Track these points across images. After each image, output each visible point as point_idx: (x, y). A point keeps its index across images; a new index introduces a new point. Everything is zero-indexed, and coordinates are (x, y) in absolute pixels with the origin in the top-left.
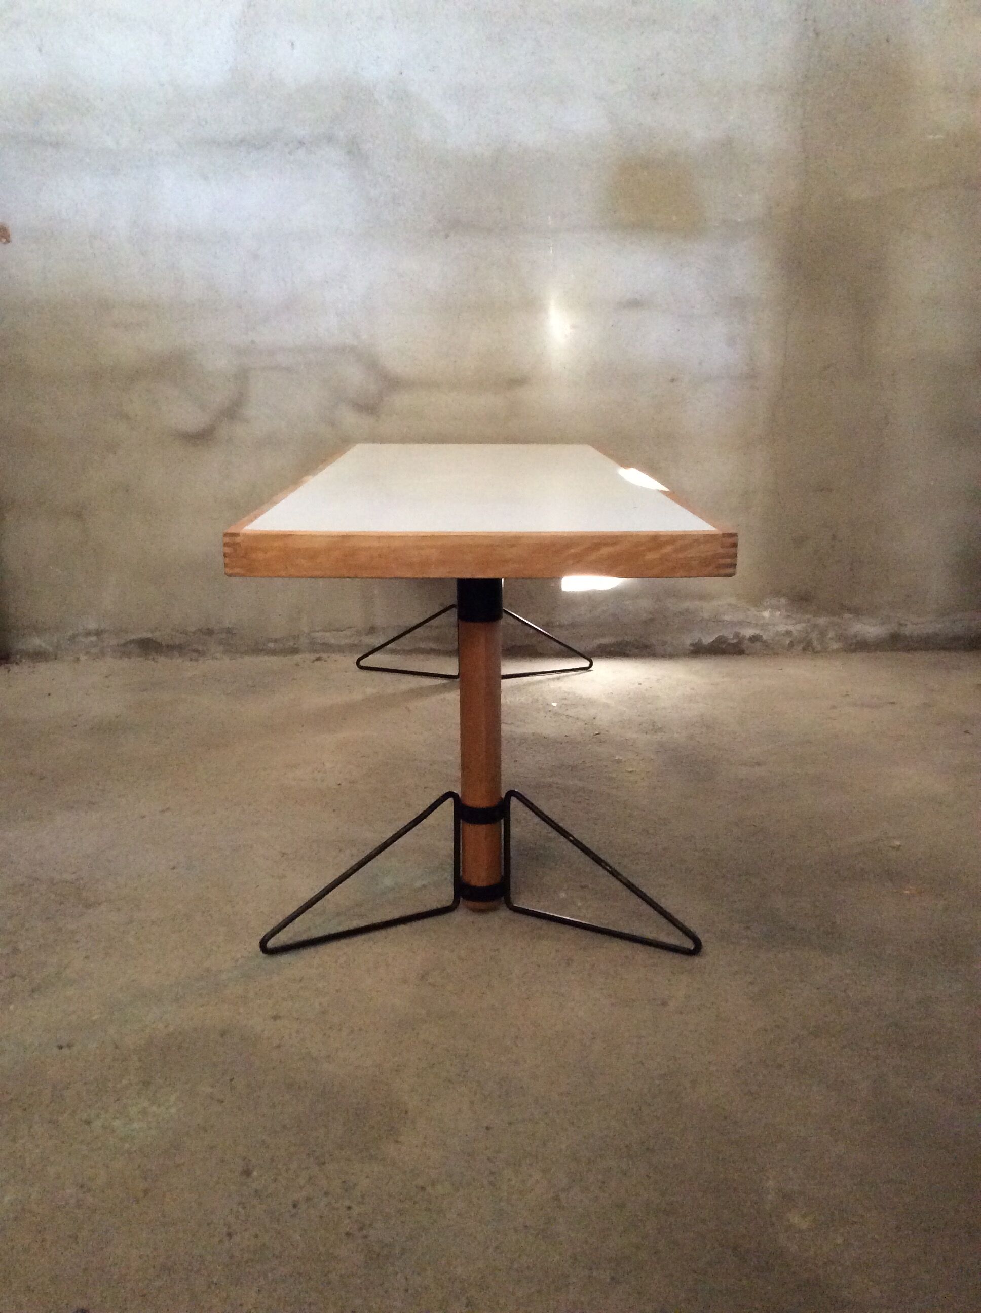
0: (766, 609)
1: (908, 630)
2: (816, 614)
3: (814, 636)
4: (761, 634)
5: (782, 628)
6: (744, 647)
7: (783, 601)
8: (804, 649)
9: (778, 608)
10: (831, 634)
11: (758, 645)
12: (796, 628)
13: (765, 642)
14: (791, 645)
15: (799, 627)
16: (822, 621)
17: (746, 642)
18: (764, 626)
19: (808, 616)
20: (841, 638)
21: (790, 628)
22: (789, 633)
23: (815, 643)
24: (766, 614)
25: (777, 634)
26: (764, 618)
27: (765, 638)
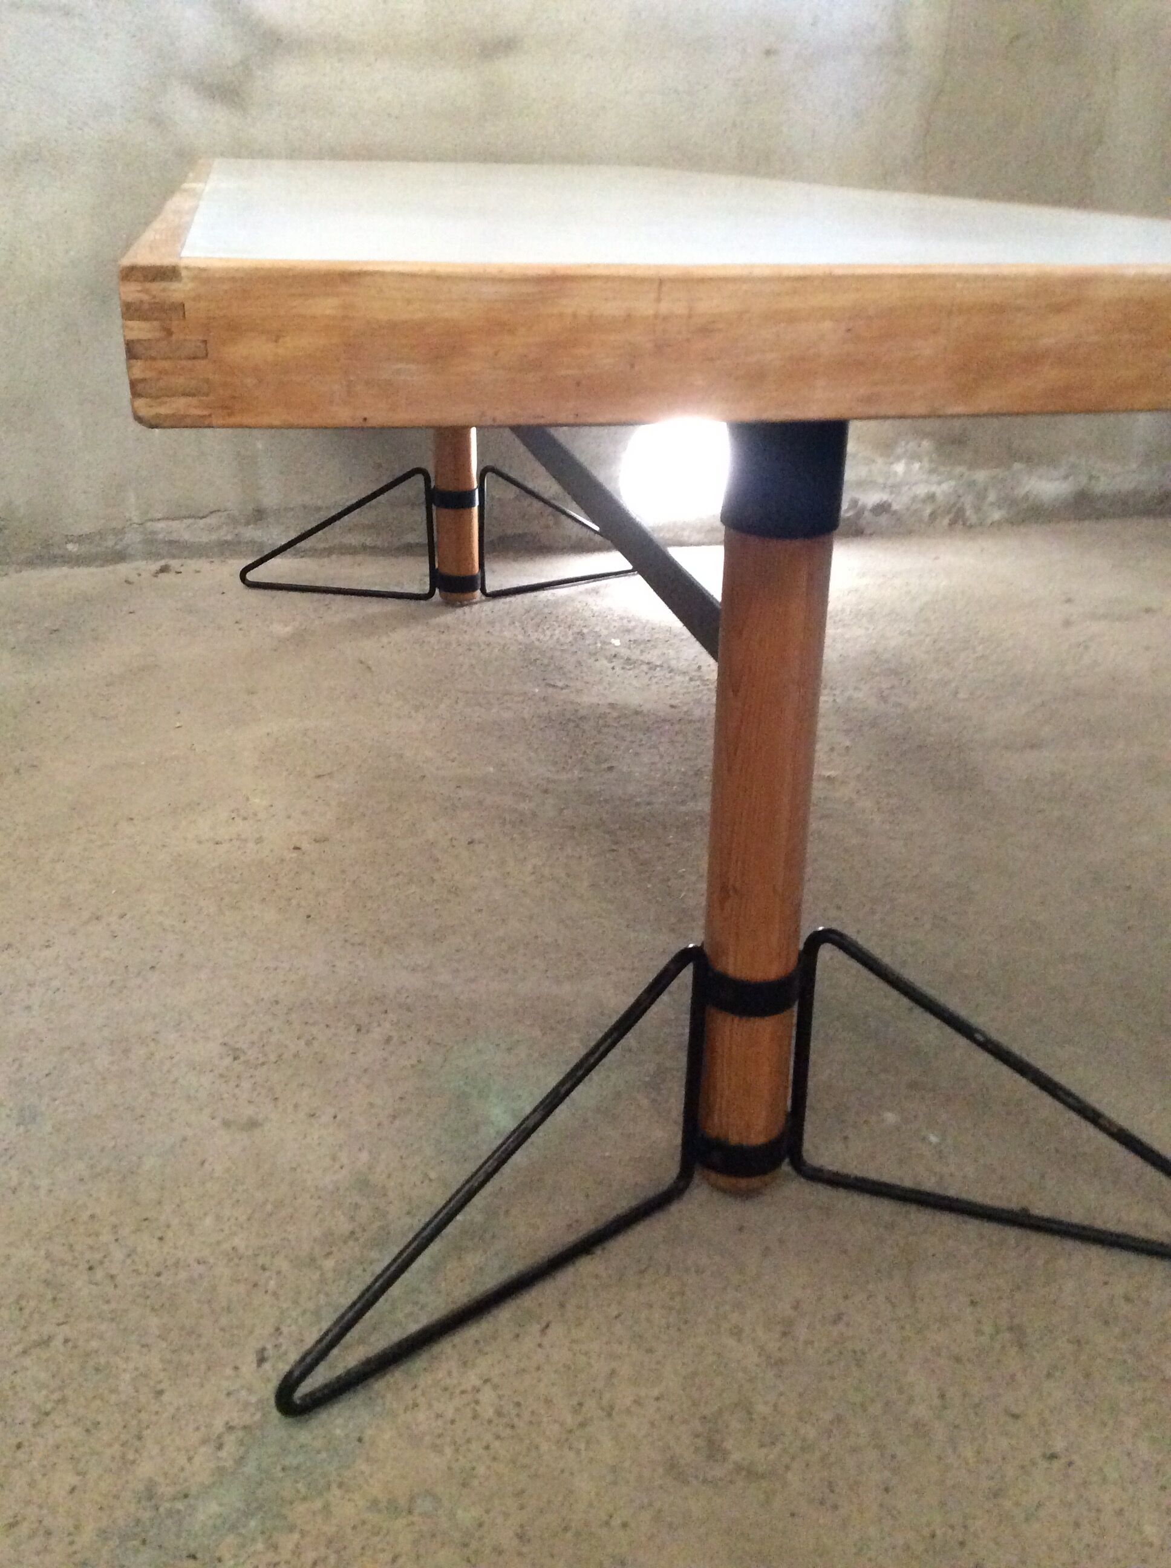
0: (898, 459)
1: (1102, 486)
2: (972, 466)
3: (968, 501)
4: (890, 501)
5: (922, 490)
6: (863, 522)
7: (926, 444)
8: (953, 523)
9: (915, 457)
10: (992, 496)
11: (884, 519)
12: (943, 489)
13: (895, 512)
14: (933, 516)
15: (945, 487)
16: (981, 476)
17: (867, 514)
18: (895, 488)
19: (959, 469)
20: (1008, 501)
21: (934, 488)
22: (931, 497)
23: (969, 513)
24: (900, 468)
25: (914, 499)
26: (896, 473)
27: (895, 507)
